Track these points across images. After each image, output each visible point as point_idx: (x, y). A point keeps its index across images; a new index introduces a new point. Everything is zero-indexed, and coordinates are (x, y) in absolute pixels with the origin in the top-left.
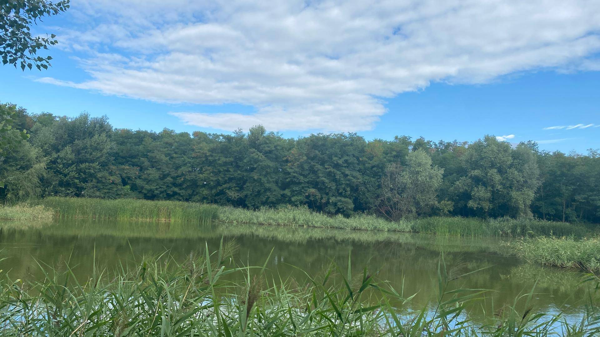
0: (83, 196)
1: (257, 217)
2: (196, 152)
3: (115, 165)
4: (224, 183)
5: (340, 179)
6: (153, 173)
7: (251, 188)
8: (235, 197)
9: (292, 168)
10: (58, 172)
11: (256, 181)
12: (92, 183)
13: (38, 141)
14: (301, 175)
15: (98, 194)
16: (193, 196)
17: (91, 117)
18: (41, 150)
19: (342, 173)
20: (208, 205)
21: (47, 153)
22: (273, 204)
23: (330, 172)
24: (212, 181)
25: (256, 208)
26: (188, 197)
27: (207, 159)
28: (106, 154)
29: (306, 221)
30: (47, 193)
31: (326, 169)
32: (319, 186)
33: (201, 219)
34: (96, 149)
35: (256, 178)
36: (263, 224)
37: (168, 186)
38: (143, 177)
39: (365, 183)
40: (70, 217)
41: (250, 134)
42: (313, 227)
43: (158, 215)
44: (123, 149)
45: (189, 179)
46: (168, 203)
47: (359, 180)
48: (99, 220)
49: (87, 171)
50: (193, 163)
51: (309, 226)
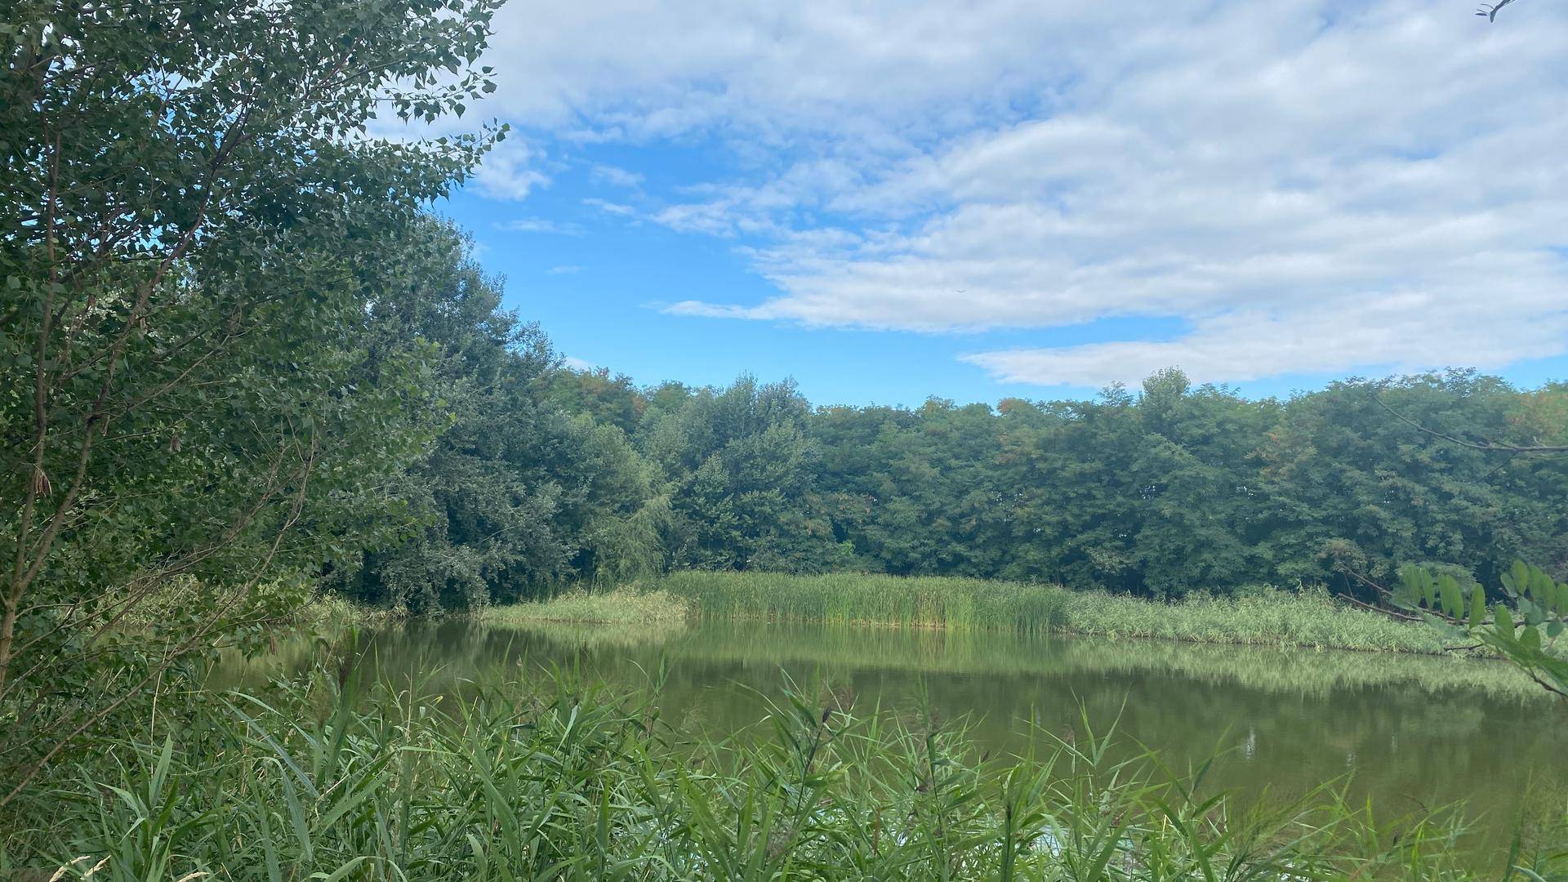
0: (750, 568)
1: (1175, 622)
2: (1006, 452)
3: (818, 493)
4: (1080, 529)
5: (1425, 507)
6: (904, 510)
7: (1157, 541)
8: (1113, 567)
9: (1273, 483)
10: (695, 515)
11: (1169, 522)
12: (769, 538)
13: (654, 447)
14: (1301, 499)
15: (782, 562)
16: (1003, 566)
17: (758, 384)
18: (661, 465)
19: (1435, 490)
20: (1041, 588)
21: (673, 473)
22: (1224, 587)
23: (1393, 487)
24: (1049, 524)
25: (1174, 595)
26: (990, 569)
27: (1032, 469)
28: (796, 468)
29: (1321, 632)
30: (675, 562)
31: (1380, 479)
32: (1360, 531)
33: (1021, 623)
34: (773, 457)
35: (1167, 512)
36: (1192, 641)
37: (940, 541)
38: (880, 520)
39: (1511, 518)
40: (722, 618)
41: (1144, 394)
42: (1343, 648)
43: (915, 614)
44: (835, 455)
45: (990, 521)
46: (938, 581)
47: (1490, 509)
48: (784, 626)
49: (757, 509)
50: (999, 480)
51: (1330, 647)
